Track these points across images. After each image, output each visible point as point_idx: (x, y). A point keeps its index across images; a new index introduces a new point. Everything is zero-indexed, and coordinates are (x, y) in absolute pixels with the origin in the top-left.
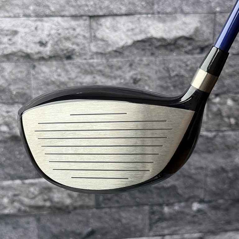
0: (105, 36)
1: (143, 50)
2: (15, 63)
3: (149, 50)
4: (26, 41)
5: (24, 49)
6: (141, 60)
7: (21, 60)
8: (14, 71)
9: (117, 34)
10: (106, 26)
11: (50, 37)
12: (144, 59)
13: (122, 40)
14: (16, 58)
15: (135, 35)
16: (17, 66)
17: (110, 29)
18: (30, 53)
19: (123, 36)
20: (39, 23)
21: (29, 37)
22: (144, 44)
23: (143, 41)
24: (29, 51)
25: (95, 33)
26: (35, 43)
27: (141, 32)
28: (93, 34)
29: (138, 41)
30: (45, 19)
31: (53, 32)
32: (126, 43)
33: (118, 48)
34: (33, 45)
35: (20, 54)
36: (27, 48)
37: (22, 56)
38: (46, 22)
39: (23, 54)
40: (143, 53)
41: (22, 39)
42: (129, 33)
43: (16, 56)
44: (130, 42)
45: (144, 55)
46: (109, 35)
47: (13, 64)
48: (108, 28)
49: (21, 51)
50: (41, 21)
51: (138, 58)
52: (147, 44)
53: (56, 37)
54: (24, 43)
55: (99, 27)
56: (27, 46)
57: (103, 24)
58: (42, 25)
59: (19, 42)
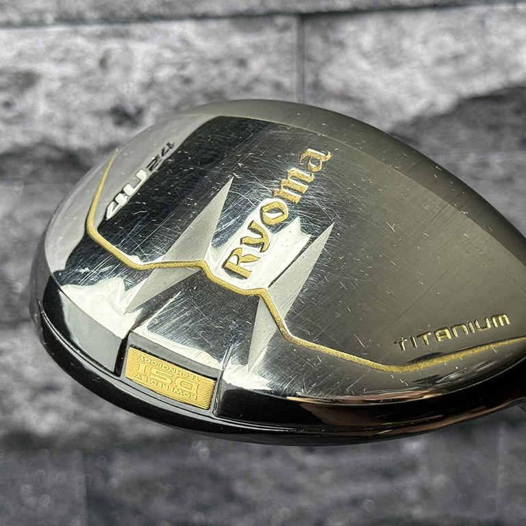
0: (354, 84)
1: (493, 128)
2: (26, 184)
3: (514, 127)
4: (66, 107)
5: (57, 134)
6: (484, 165)
7: (48, 174)
8: (20, 214)
9: (398, 74)
10: (358, 47)
11: (152, 93)
12: (496, 159)
13: (415, 94)
14: (28, 168)
15: (466, 76)
16: (30, 196)
17: (375, 59)
18: (80, 150)
19: (422, 83)
20: (114, 45)
21: (75, 94)
22: (496, 107)
23: (493, 98)
24: (75, 141)
25: (317, 75)
26: (99, 114)
27: (488, 65)
28: (310, 79)
29: (476, 99)
30: (138, 29)
31: (164, 73)
32: (432, 105)
33: (402, 124)
34: (89, 122)
35: (43, 152)
36: (68, 133)
37: (49, 161)
38: (142, 39)
39: (54, 154)
40: (490, 138)
41: (53, 101)
42: (445, 71)
43: (28, 161)
44: (444, 101)
45: (496, 148)
46: (369, 80)
47: (17, 188)
48: (365, 55)
49: (46, 142)
50: (123, 36)
51: (472, 158)
52: (507, 108)
53: (176, 91)
54: (59, 116)
55: (335, 50)
56: (68, 126)
57: (350, 42)
58: (127, 49)
59: (41, 112)
